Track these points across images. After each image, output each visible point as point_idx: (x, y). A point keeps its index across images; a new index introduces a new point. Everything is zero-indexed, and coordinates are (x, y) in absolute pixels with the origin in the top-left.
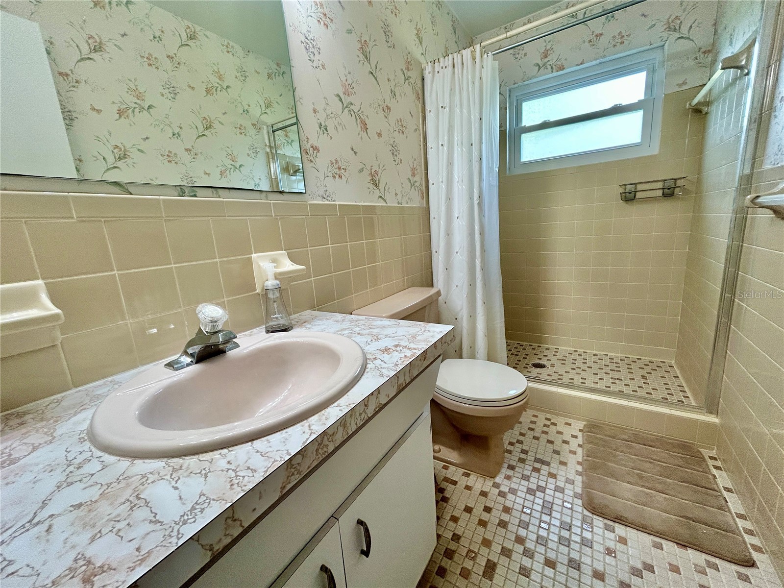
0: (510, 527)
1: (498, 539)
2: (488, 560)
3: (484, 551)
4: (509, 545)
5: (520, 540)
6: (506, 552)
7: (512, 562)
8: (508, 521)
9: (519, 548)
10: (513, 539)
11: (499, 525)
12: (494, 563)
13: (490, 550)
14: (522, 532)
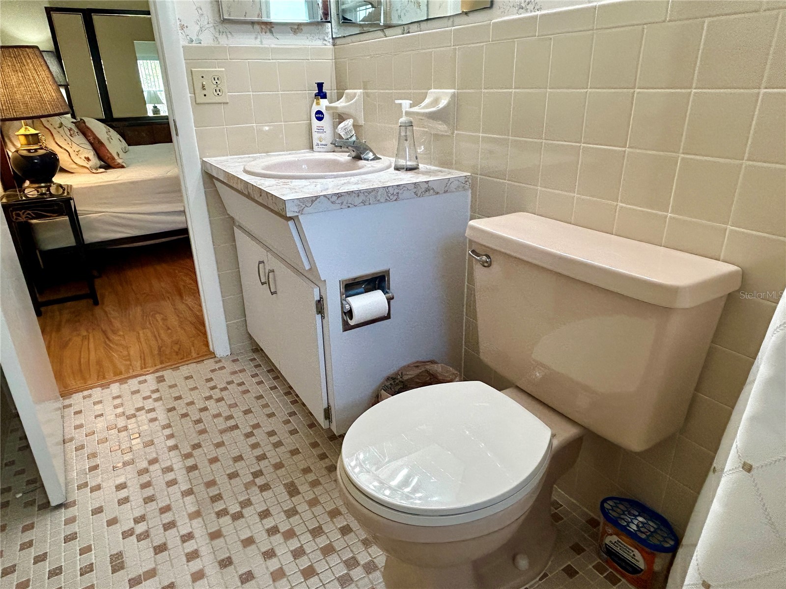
0: (309, 536)
1: (308, 515)
2: (300, 493)
3: (310, 496)
4: (295, 519)
5: (290, 534)
6: (291, 513)
7: (281, 510)
8: (316, 540)
9: (283, 528)
10: (295, 529)
11: (320, 527)
12: (293, 496)
13: (306, 501)
14: (294, 544)
